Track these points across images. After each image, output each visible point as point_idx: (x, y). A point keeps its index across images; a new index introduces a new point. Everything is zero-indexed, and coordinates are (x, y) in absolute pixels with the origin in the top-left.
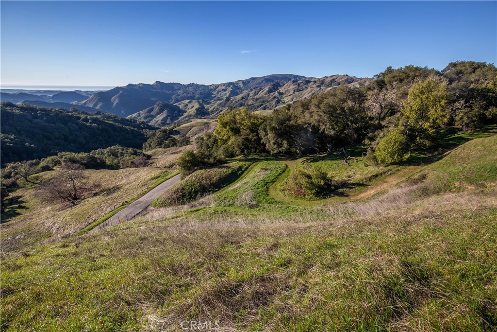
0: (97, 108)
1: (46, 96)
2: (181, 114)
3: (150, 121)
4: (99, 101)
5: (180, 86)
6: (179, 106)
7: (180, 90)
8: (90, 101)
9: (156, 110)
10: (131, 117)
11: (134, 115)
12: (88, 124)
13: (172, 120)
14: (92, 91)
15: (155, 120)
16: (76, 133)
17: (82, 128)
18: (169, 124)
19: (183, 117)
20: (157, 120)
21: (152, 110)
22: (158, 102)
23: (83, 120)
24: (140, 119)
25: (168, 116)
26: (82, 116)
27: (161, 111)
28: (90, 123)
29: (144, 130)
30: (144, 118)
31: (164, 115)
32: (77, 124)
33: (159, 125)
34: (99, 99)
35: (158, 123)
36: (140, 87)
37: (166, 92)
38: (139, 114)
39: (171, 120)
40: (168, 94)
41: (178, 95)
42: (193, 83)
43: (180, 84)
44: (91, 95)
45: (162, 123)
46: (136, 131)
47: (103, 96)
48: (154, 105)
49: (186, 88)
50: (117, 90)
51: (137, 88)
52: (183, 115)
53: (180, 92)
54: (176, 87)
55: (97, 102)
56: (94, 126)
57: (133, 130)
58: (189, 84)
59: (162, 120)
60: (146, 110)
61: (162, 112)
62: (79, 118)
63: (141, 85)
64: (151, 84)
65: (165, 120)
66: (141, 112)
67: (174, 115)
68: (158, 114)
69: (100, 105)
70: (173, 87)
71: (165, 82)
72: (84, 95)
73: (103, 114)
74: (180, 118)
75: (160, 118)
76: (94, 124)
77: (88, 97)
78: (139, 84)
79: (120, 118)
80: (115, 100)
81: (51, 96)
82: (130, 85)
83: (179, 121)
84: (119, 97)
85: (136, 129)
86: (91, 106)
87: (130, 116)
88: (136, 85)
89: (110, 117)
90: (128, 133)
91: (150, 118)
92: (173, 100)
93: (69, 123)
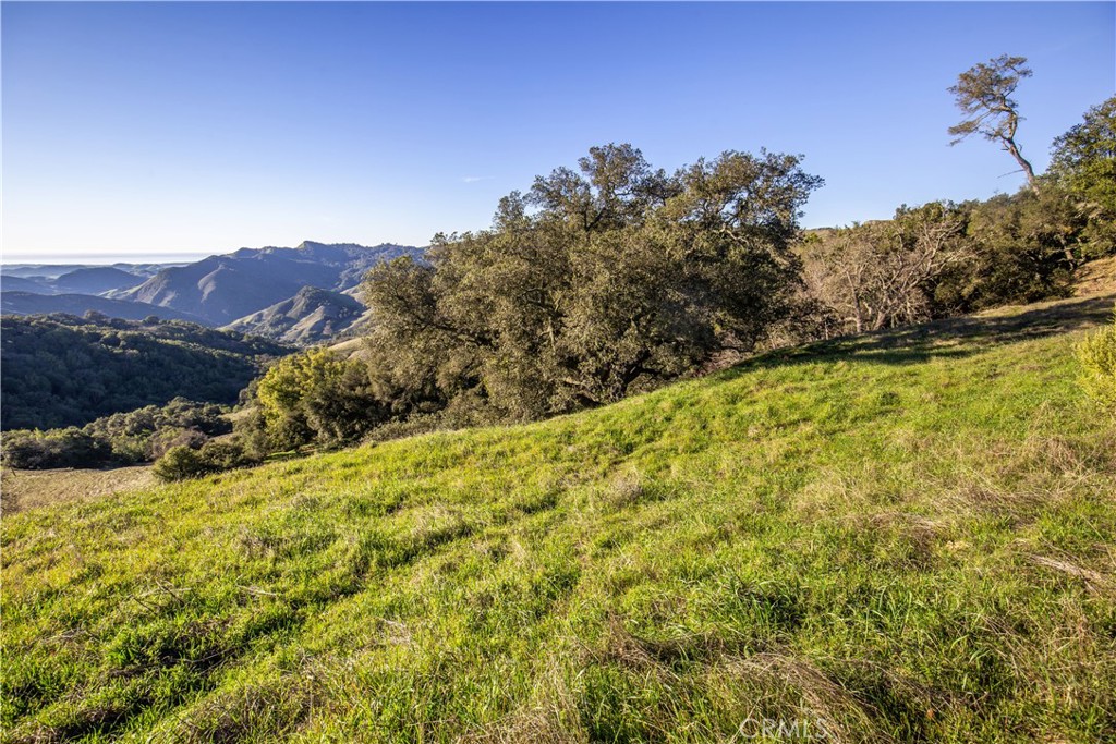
0: (164, 304)
1: (43, 278)
2: (355, 313)
3: (284, 330)
4: (169, 287)
5: (358, 251)
6: (352, 295)
7: (357, 258)
8: (147, 289)
9: (301, 304)
10: (242, 322)
11: (248, 319)
12: (117, 351)
13: (335, 328)
14: (157, 265)
15: (297, 327)
16: (86, 371)
17: (100, 359)
18: (327, 337)
19: (360, 319)
20: (300, 328)
21: (290, 306)
22: (305, 288)
23: (107, 342)
24: (263, 327)
25: (326, 319)
26: (104, 332)
27: (310, 308)
28: (124, 347)
29: (256, 356)
30: (271, 325)
31: (317, 316)
32: (90, 352)
33: (304, 339)
34: (168, 284)
35: (303, 335)
36: (265, 255)
37: (326, 264)
38: (260, 316)
39: (332, 327)
40: (329, 268)
41: (354, 271)
42: (388, 244)
43: (358, 246)
44: (152, 273)
45: (311, 335)
46: (236, 360)
47: (180, 277)
48: (293, 295)
49: (373, 254)
50: (212, 262)
51: (260, 258)
52: (360, 316)
53: (359, 264)
54: (350, 253)
55: (164, 290)
56: (132, 355)
57: (229, 358)
58: (380, 247)
59: (311, 329)
60: (275, 307)
61: (313, 311)
62: (97, 337)
63: (268, 251)
64: (293, 247)
65: (318, 327)
66: (265, 311)
67: (340, 315)
68: (304, 314)
69: (171, 296)
70: (343, 254)
71: (326, 243)
72: (136, 274)
73: (165, 322)
74: (355, 323)
75: (307, 324)
76: (132, 349)
77: (145, 279)
78: (265, 249)
79: (204, 330)
80: (207, 286)
81: (56, 277)
82: (243, 251)
83: (351, 330)
84: (216, 278)
85: (236, 355)
86: (148, 300)
87: (238, 321)
88: (256, 251)
89: (180, 330)
90: (213, 366)
91: (285, 325)
92: (343, 282)
93: (69, 351)
